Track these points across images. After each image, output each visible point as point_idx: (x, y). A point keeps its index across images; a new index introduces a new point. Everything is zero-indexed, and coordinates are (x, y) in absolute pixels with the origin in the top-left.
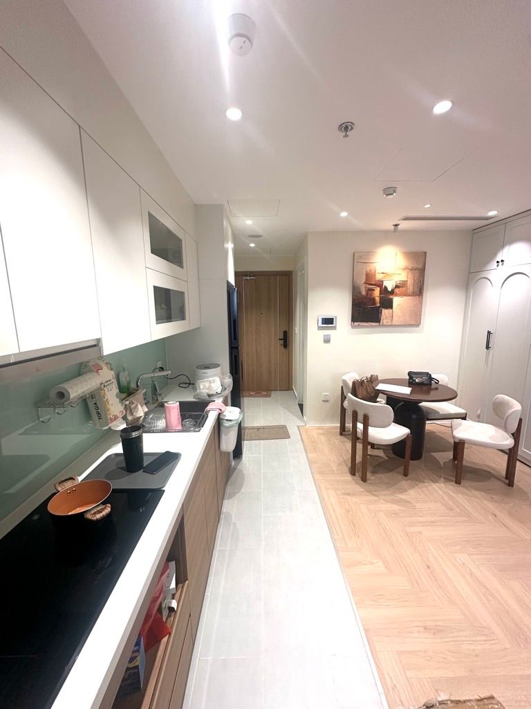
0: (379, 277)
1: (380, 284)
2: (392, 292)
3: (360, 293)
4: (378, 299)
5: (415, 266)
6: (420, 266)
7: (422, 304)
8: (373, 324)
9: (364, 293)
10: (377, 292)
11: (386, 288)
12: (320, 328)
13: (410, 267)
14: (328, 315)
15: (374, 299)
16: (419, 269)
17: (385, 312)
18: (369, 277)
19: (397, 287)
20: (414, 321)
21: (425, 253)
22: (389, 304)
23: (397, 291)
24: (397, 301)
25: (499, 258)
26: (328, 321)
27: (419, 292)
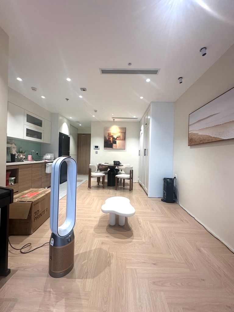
0: (112, 134)
1: (112, 137)
2: (116, 139)
3: (106, 139)
4: (112, 141)
5: (122, 131)
6: (124, 132)
7: (125, 143)
8: (111, 148)
9: (107, 139)
10: (111, 139)
11: (114, 138)
12: (94, 149)
13: (121, 132)
14: (97, 145)
15: (111, 141)
16: (124, 133)
17: (114, 145)
18: (109, 135)
19: (117, 137)
20: (123, 148)
21: (126, 128)
22: (115, 143)
23: (117, 138)
24: (117, 142)
26: (97, 147)
27: (124, 139)
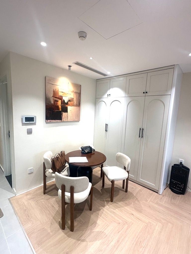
0: (60, 94)
1: (61, 98)
2: (67, 104)
3: (50, 102)
4: (60, 107)
5: (77, 91)
7: (80, 111)
8: (58, 121)
9: (52, 102)
10: (59, 103)
11: (64, 101)
12: (23, 124)
13: (75, 91)
14: (30, 115)
15: (58, 107)
16: (79, 93)
17: (64, 114)
18: (55, 93)
19: (69, 101)
20: (77, 119)
21: (81, 85)
22: (66, 110)
23: (69, 103)
24: (70, 108)
25: (108, 93)
26: (30, 120)
27: (79, 105)
